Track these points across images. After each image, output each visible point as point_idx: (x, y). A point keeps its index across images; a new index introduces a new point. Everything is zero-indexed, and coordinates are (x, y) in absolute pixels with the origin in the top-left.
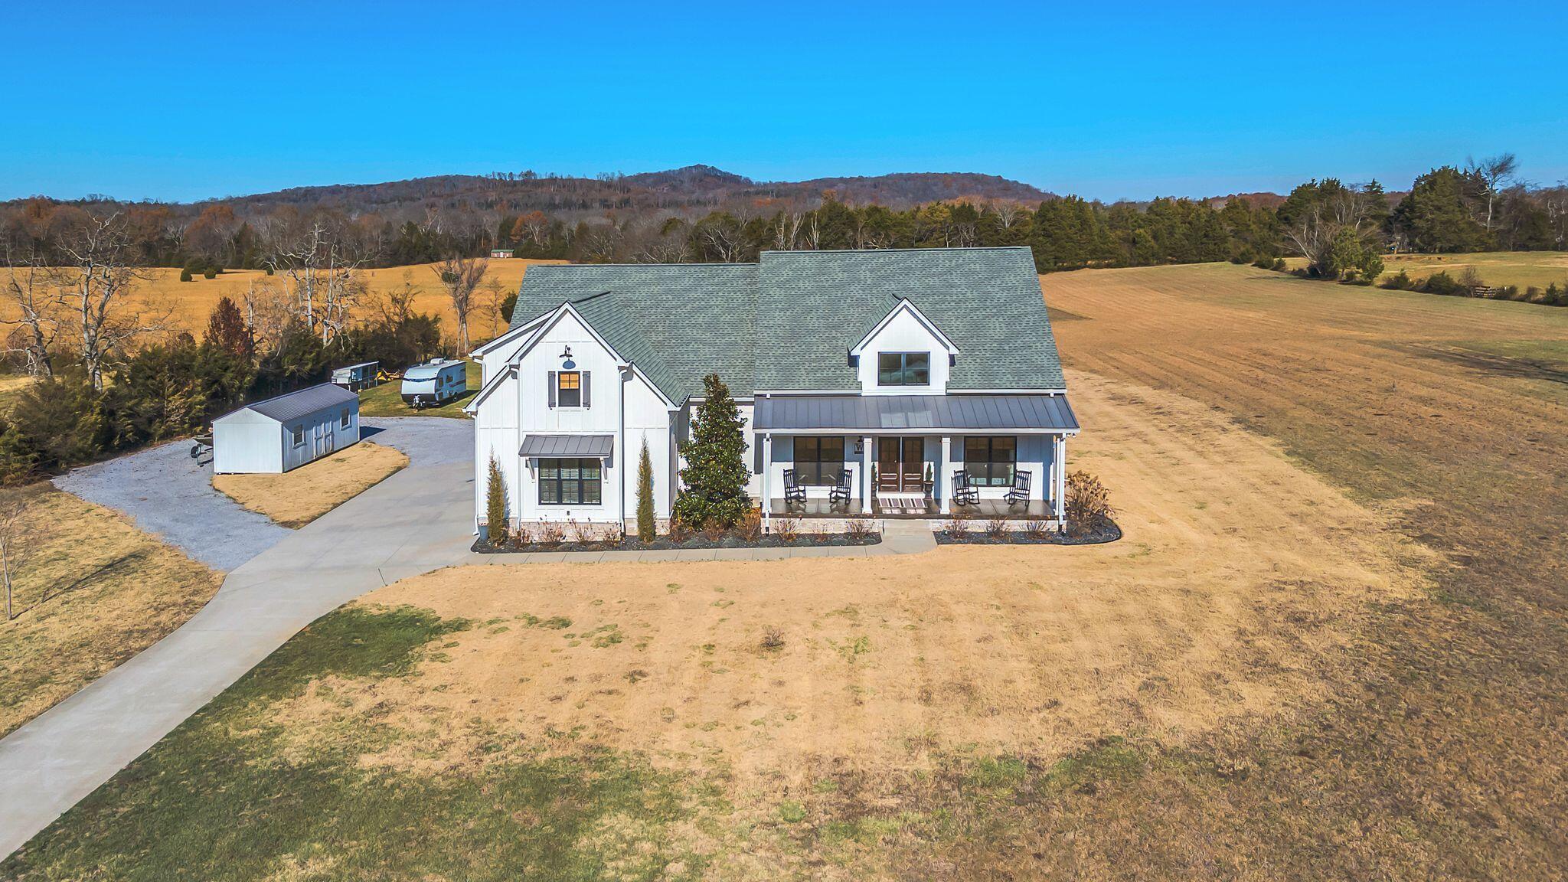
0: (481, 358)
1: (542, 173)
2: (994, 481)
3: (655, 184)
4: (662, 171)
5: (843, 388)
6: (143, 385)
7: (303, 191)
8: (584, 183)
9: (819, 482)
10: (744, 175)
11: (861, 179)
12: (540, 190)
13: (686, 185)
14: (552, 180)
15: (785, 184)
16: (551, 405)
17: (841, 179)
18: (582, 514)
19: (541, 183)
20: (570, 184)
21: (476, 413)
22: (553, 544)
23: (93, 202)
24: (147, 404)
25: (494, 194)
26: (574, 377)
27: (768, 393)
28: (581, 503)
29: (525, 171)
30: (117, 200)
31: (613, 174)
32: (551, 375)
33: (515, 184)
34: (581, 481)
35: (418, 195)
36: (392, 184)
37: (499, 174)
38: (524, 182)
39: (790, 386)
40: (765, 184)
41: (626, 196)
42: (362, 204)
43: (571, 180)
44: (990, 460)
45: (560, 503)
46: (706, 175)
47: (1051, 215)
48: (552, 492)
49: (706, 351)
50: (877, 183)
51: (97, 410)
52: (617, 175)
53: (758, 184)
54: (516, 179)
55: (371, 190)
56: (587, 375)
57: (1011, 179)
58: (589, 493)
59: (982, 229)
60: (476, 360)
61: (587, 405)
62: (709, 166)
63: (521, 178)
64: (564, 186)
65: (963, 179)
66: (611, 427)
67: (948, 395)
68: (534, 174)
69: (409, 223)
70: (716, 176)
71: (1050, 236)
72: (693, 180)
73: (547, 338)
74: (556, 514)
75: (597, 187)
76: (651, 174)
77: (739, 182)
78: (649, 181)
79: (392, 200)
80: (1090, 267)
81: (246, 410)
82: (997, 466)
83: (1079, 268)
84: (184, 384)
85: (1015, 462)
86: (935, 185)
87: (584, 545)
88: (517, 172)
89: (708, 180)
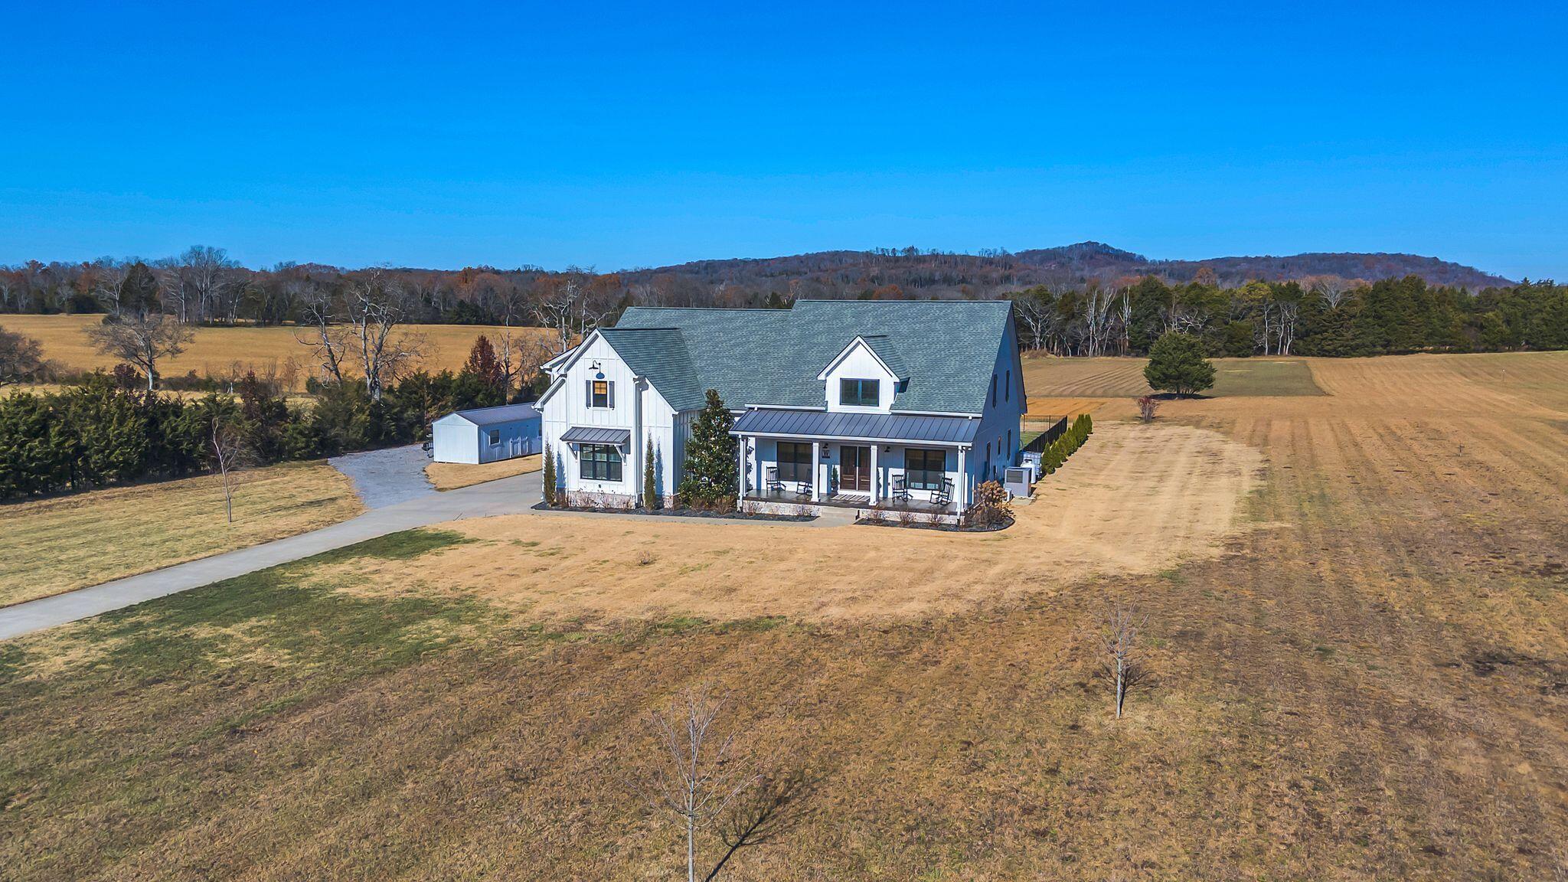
0: (550, 370)
1: (924, 250)
2: (929, 486)
3: (1042, 261)
4: (1051, 247)
5: (812, 405)
6: (407, 397)
7: (704, 264)
8: (965, 258)
9: (795, 479)
10: (1138, 253)
11: (1268, 258)
12: (921, 266)
13: (1075, 262)
14: (935, 256)
15: (1182, 262)
16: (588, 405)
17: (1246, 259)
18: (609, 487)
19: (922, 259)
20: (951, 260)
21: (542, 410)
22: (588, 508)
23: (526, 272)
24: (410, 413)
25: (876, 269)
26: (603, 385)
27: (756, 407)
28: (609, 479)
29: (908, 246)
30: (546, 271)
31: (995, 251)
32: (588, 383)
33: (897, 259)
34: (608, 463)
35: (804, 269)
36: (785, 258)
37: (882, 250)
38: (907, 258)
39: (774, 402)
40: (1161, 263)
41: (1007, 273)
42: (753, 277)
43: (952, 256)
44: (925, 468)
45: (595, 478)
46: (1097, 252)
47: (1383, 296)
48: (590, 470)
49: (733, 376)
50: (1286, 264)
51: (367, 412)
52: (999, 251)
53: (1153, 262)
54: (899, 254)
55: (766, 264)
56: (612, 383)
57: (1450, 261)
58: (613, 473)
59: (1304, 307)
60: (547, 372)
61: (612, 406)
62: (1101, 243)
63: (904, 254)
64: (945, 262)
65: (1389, 259)
66: (629, 424)
67: (893, 414)
68: (917, 250)
69: (774, 294)
70: (1107, 253)
71: (1380, 318)
72: (1083, 257)
73: (585, 355)
74: (591, 486)
75: (978, 263)
76: (1039, 251)
77: (1132, 260)
78: (1037, 258)
79: (781, 274)
80: (1426, 351)
81: (455, 415)
82: (931, 474)
83: (1413, 352)
84: (439, 400)
85: (944, 471)
86: (1356, 266)
87: (608, 510)
88: (900, 248)
89: (1099, 257)
